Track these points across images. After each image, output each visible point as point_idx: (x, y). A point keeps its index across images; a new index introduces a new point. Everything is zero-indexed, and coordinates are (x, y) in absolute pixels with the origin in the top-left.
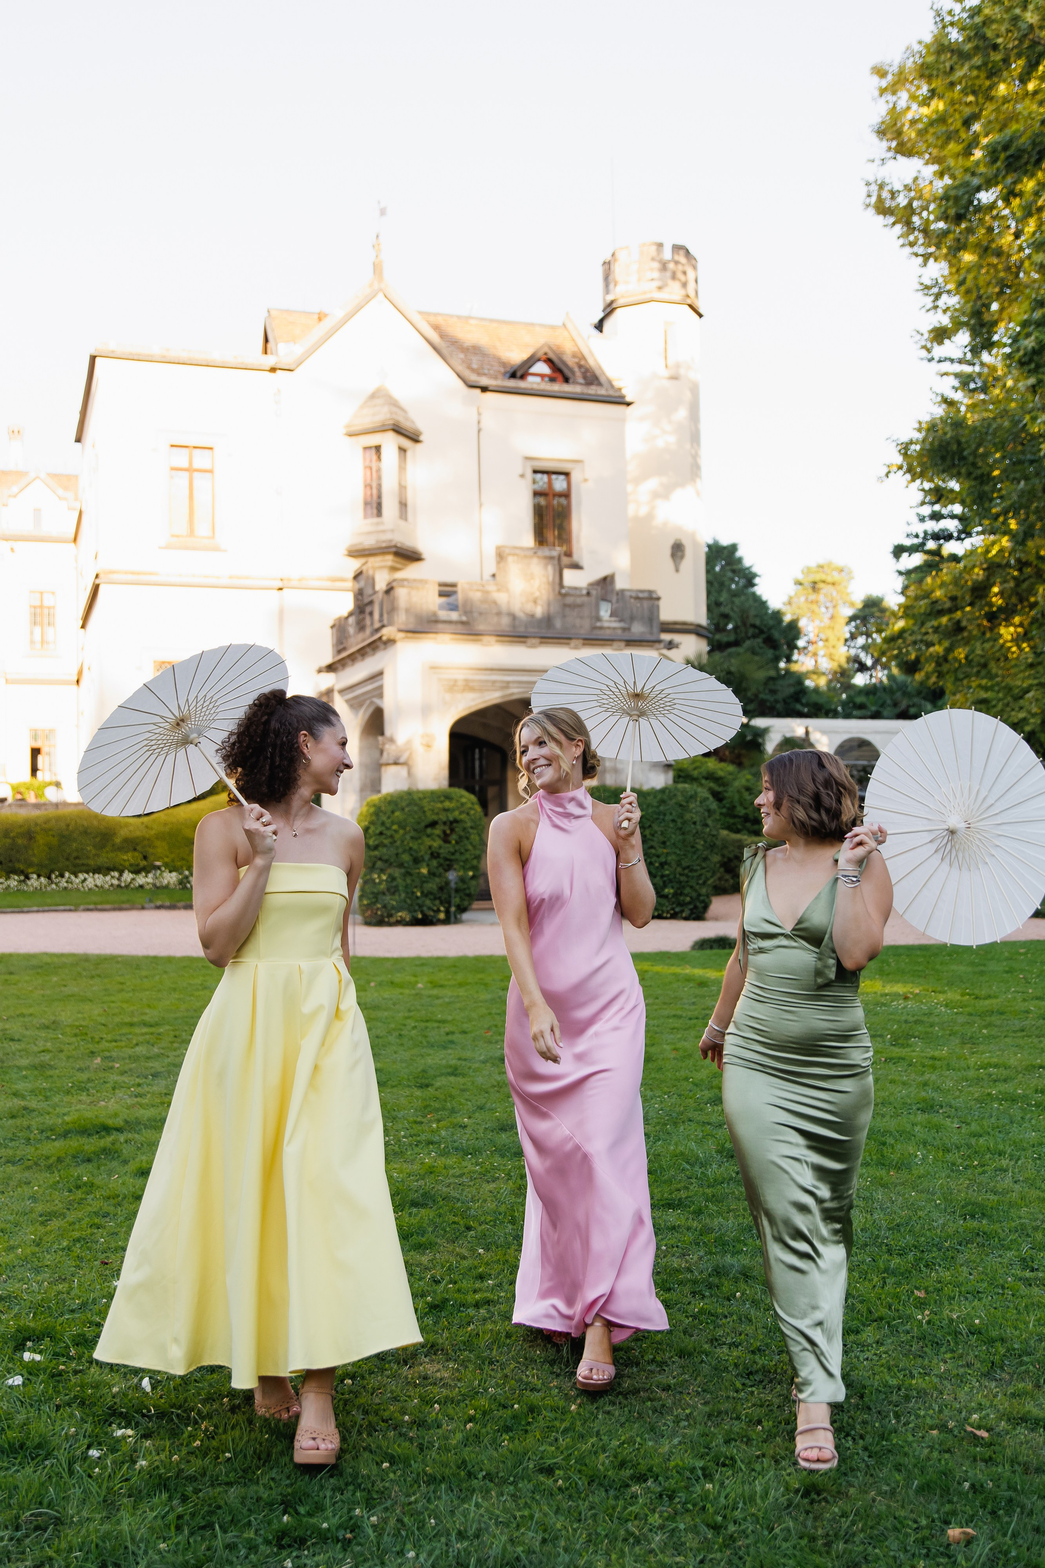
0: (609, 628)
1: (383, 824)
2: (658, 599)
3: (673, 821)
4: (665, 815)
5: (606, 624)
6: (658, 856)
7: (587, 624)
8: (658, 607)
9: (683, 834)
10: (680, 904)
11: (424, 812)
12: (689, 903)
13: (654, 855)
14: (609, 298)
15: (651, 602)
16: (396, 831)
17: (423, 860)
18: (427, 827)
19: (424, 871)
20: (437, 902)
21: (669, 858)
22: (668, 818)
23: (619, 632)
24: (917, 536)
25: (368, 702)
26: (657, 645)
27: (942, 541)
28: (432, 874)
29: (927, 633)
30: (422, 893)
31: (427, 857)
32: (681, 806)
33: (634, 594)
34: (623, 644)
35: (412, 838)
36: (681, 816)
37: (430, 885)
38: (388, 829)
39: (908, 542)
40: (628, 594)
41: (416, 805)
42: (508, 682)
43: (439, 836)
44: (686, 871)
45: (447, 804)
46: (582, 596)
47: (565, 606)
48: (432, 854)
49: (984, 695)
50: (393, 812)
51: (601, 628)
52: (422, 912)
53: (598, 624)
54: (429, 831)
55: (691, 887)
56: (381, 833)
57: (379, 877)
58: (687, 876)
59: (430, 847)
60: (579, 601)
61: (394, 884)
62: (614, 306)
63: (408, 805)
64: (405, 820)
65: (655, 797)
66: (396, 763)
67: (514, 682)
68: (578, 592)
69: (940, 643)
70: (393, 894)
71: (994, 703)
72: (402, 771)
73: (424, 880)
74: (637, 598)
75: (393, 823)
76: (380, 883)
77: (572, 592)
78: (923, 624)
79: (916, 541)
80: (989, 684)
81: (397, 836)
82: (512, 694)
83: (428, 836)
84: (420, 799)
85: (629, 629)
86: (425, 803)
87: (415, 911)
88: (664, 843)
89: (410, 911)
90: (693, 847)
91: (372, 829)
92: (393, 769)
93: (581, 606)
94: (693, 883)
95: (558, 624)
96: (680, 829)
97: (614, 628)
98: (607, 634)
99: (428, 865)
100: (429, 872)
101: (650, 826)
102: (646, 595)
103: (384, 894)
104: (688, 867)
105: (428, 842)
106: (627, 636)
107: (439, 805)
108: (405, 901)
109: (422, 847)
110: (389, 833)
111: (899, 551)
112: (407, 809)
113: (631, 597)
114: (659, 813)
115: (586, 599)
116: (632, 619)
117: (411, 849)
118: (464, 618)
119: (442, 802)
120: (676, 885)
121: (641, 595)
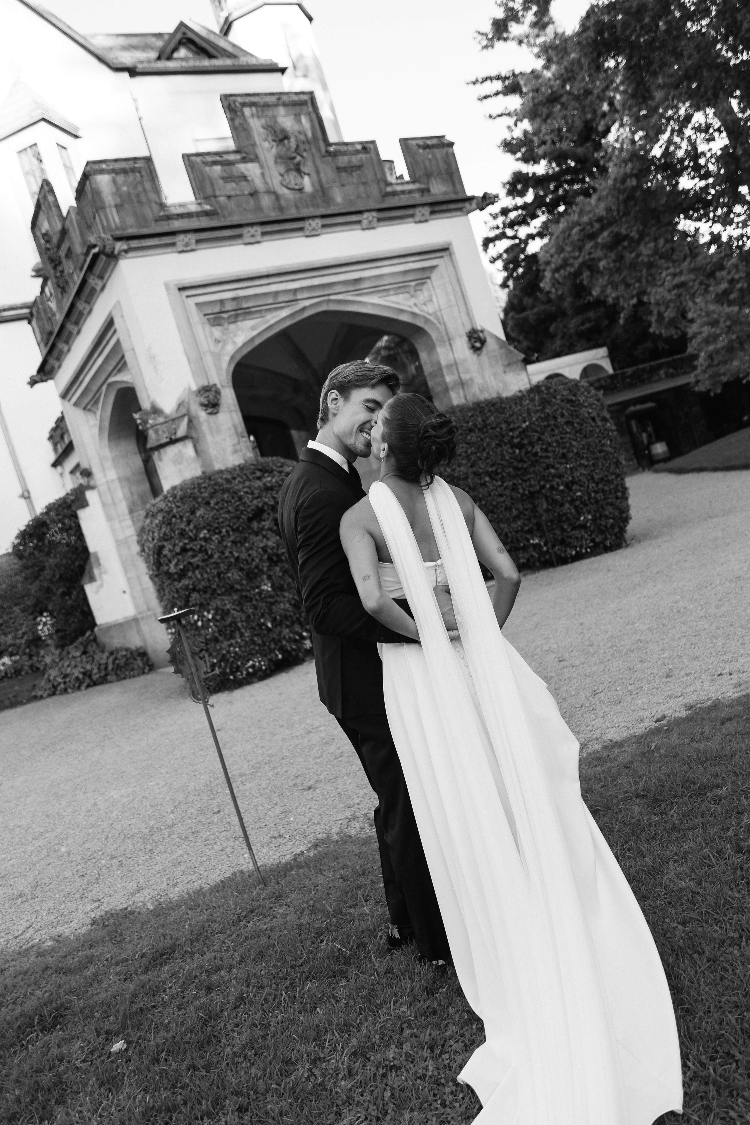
0: (403, 192)
1: (183, 534)
2: (451, 144)
3: (568, 423)
4: (555, 418)
5: (399, 188)
6: (560, 476)
7: (374, 190)
8: (453, 154)
9: (585, 437)
10: (603, 532)
11: (240, 498)
12: (612, 526)
13: (554, 476)
14: (224, 15)
15: (445, 150)
16: (205, 539)
17: (261, 571)
18: (250, 520)
19: (267, 587)
20: (297, 628)
21: (577, 474)
22: (560, 420)
23: (417, 195)
24: (498, 228)
25: (104, 388)
26: (467, 205)
27: (516, 227)
28: (278, 588)
29: (590, 254)
30: (274, 621)
31: (265, 566)
32: (569, 401)
33: (421, 142)
34: (427, 210)
35: (234, 542)
36: (574, 414)
37: (282, 606)
38: (191, 540)
39: (492, 234)
40: (414, 142)
41: (224, 491)
42: (295, 291)
43: (270, 529)
44: (601, 486)
45: (268, 479)
46: (357, 152)
47: (339, 169)
48: (270, 559)
49: (677, 280)
50: (193, 512)
51: (394, 194)
52: (282, 650)
53: (389, 189)
54: (255, 525)
55: (612, 504)
56: (184, 550)
57: (201, 617)
58: (603, 491)
59: (265, 549)
60: (355, 160)
61: (229, 620)
62: (231, 19)
63: (212, 496)
64: (215, 518)
65: (532, 400)
66: (172, 442)
67: (302, 289)
68: (350, 148)
69: (606, 256)
70: (232, 637)
71: (691, 284)
72: (187, 449)
73: (271, 601)
74: (427, 147)
75: (198, 529)
76: (206, 626)
77: (344, 148)
78: (580, 249)
79: (497, 232)
80: (678, 270)
81: (211, 547)
82: (304, 309)
83: (257, 534)
84: (228, 481)
85: (428, 190)
86: (236, 484)
87: (272, 651)
88: (564, 456)
89: (264, 655)
90: (601, 451)
91: (168, 546)
92: (171, 451)
93: (359, 167)
94: (611, 499)
95: (338, 196)
96: (580, 431)
97: (410, 192)
98: (404, 200)
99: (269, 577)
100: (272, 586)
101: (539, 439)
102: (435, 141)
103: (216, 640)
104: (602, 479)
105: (259, 542)
106: (427, 199)
107: (258, 483)
108: (254, 643)
109: (254, 553)
110: (196, 546)
111: (487, 242)
112: (213, 502)
113: (419, 146)
114: (547, 418)
115: (362, 156)
116: (428, 175)
117: (237, 559)
118: (207, 207)
119: (259, 478)
120: (594, 507)
121: (429, 142)
